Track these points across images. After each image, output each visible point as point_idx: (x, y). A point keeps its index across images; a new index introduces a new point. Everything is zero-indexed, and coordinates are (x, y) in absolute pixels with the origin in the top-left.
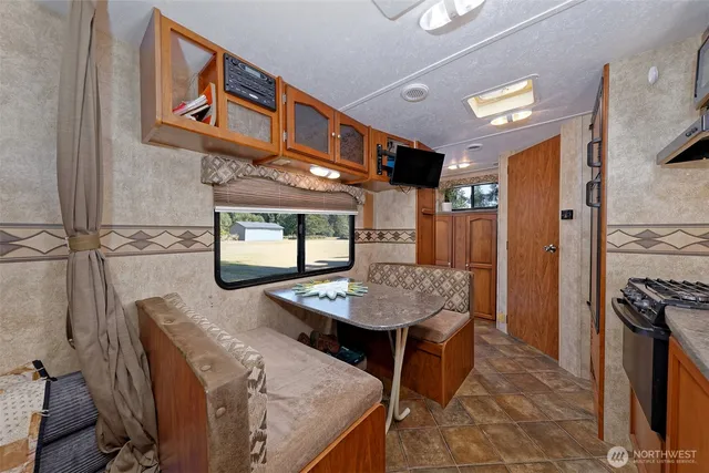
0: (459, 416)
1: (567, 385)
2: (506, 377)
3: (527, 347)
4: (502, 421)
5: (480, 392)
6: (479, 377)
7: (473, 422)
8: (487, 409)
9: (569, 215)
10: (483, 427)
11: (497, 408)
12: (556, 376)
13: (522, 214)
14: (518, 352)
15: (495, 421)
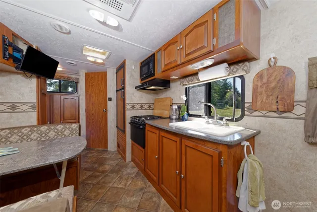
0: (87, 187)
1: (113, 154)
2: (95, 163)
3: (96, 149)
4: (103, 176)
5: (89, 173)
6: (86, 169)
7: (93, 184)
8: (96, 177)
9: (110, 99)
10: (98, 183)
11: (99, 174)
12: (109, 154)
13: (93, 98)
14: (94, 153)
15: (101, 178)
